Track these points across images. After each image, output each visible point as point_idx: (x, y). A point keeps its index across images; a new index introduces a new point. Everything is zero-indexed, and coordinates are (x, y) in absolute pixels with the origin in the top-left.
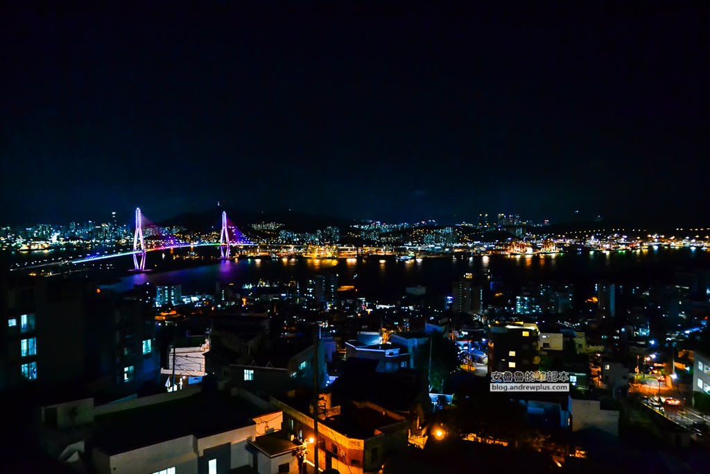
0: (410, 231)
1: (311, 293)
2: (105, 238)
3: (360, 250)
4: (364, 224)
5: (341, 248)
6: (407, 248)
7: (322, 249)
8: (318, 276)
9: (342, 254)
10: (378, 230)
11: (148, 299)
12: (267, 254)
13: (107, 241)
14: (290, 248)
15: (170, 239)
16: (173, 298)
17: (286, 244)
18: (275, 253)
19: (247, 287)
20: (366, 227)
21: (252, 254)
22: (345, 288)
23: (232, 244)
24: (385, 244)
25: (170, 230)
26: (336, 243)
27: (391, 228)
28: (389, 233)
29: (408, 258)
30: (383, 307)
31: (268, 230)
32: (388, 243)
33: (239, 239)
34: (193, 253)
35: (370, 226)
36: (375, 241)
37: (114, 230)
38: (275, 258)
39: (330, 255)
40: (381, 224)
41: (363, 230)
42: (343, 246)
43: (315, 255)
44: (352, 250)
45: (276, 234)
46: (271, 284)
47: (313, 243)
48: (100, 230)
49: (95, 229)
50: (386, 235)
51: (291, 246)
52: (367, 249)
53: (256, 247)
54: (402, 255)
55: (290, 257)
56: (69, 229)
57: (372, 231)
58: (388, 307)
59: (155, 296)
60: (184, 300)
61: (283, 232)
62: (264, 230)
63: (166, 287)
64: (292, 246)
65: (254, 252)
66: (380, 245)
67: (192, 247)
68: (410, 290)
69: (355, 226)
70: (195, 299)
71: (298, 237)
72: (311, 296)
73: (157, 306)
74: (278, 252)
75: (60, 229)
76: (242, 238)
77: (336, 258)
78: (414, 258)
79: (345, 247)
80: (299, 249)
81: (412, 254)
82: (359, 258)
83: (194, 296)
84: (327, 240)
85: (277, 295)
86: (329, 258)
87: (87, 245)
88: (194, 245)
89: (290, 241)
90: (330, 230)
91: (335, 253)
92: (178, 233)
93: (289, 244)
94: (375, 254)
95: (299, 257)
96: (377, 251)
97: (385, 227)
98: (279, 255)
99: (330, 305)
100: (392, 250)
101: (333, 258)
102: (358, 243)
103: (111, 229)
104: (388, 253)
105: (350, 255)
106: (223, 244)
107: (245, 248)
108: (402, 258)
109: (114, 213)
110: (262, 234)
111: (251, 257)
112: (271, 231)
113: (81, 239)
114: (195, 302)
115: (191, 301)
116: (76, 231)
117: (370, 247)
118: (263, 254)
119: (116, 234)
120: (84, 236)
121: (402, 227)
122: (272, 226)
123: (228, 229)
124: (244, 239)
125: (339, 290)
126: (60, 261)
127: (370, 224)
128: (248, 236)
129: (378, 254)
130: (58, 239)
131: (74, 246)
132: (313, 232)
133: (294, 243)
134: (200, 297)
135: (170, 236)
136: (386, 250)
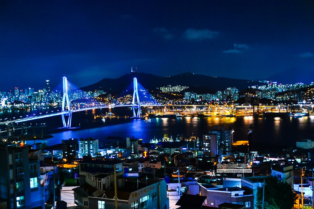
0: (305, 90)
1: (207, 147)
2: (41, 102)
3: (256, 109)
4: (262, 84)
5: (239, 107)
6: (301, 105)
7: (221, 108)
8: (214, 132)
9: (240, 113)
10: (275, 89)
11: (72, 152)
12: (172, 113)
13: (43, 104)
14: (192, 107)
15: (92, 102)
16: (91, 151)
17: (189, 104)
18: (179, 112)
19: (153, 142)
20: (263, 88)
21: (160, 114)
22: (240, 143)
23: (143, 105)
24: (280, 102)
25: (92, 94)
26: (235, 102)
27: (287, 87)
28: (286, 92)
29: (301, 115)
30: (273, 159)
31: (174, 93)
32: (283, 102)
33: (148, 100)
34: (111, 113)
35: (267, 87)
36: (271, 100)
37: (48, 95)
38: (180, 117)
39: (228, 113)
40: (277, 84)
41: (260, 90)
42: (240, 105)
43: (215, 113)
44: (248, 108)
45: (181, 95)
46: (174, 139)
47: (213, 103)
48: (37, 95)
49: (33, 94)
50: (282, 94)
51: (193, 106)
52: (263, 108)
53: (163, 107)
54: (295, 113)
55: (192, 116)
56: (14, 95)
57: (268, 91)
58: (277, 159)
59: (78, 150)
60: (102, 153)
61: (187, 94)
62: (171, 92)
63: (86, 142)
64: (195, 106)
65: (161, 111)
66: (276, 103)
67: (110, 108)
68: (300, 144)
69: (253, 87)
70: (110, 152)
71: (201, 97)
72: (207, 149)
73: (80, 157)
74: (182, 112)
75: (8, 95)
76: (152, 100)
77: (235, 116)
78: (307, 115)
79: (242, 106)
80: (201, 108)
81: (305, 111)
82: (256, 115)
83: (109, 149)
84: (227, 100)
85: (178, 149)
86: (228, 116)
87: (27, 108)
88: (111, 106)
89: (193, 102)
90: (230, 91)
91: (233, 111)
92: (99, 96)
93: (192, 104)
94: (270, 111)
95: (201, 116)
96: (272, 109)
97: (281, 88)
98: (183, 114)
99: (224, 158)
100: (286, 108)
101: (231, 116)
102: (254, 102)
103: (45, 94)
104: (282, 111)
105: (247, 114)
106: (135, 105)
107: (154, 108)
108: (296, 115)
109: (47, 81)
110: (169, 96)
111: (159, 117)
112: (176, 93)
113: (23, 103)
114: (110, 154)
115: (107, 154)
116: (19, 96)
117: (266, 105)
118: (169, 113)
119: (49, 98)
120: (25, 100)
121: (298, 86)
122: (178, 89)
123: (139, 92)
124: (154, 100)
125: (234, 144)
126: (6, 120)
127: (266, 84)
128: (157, 98)
129: (273, 112)
130: (6, 103)
131: (18, 109)
132: (214, 92)
133: (197, 103)
134: (114, 150)
135: (92, 99)
136: (281, 108)
